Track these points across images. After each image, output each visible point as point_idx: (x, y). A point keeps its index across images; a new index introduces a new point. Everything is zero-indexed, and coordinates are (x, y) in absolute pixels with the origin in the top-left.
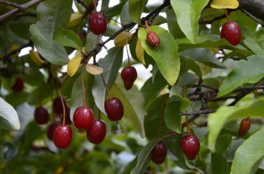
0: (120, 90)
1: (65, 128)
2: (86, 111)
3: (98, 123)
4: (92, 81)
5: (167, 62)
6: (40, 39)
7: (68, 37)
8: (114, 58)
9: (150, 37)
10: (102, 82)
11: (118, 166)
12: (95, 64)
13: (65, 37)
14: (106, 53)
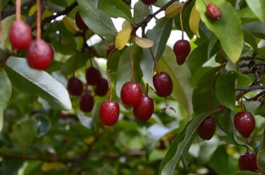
0: (166, 63)
1: (112, 104)
2: (134, 86)
3: (146, 99)
4: (139, 54)
5: (228, 37)
6: (86, 8)
7: (117, 8)
8: (163, 29)
9: (211, 10)
10: (151, 55)
11: (149, 141)
12: (144, 36)
13: (114, 7)
14: (155, 24)
